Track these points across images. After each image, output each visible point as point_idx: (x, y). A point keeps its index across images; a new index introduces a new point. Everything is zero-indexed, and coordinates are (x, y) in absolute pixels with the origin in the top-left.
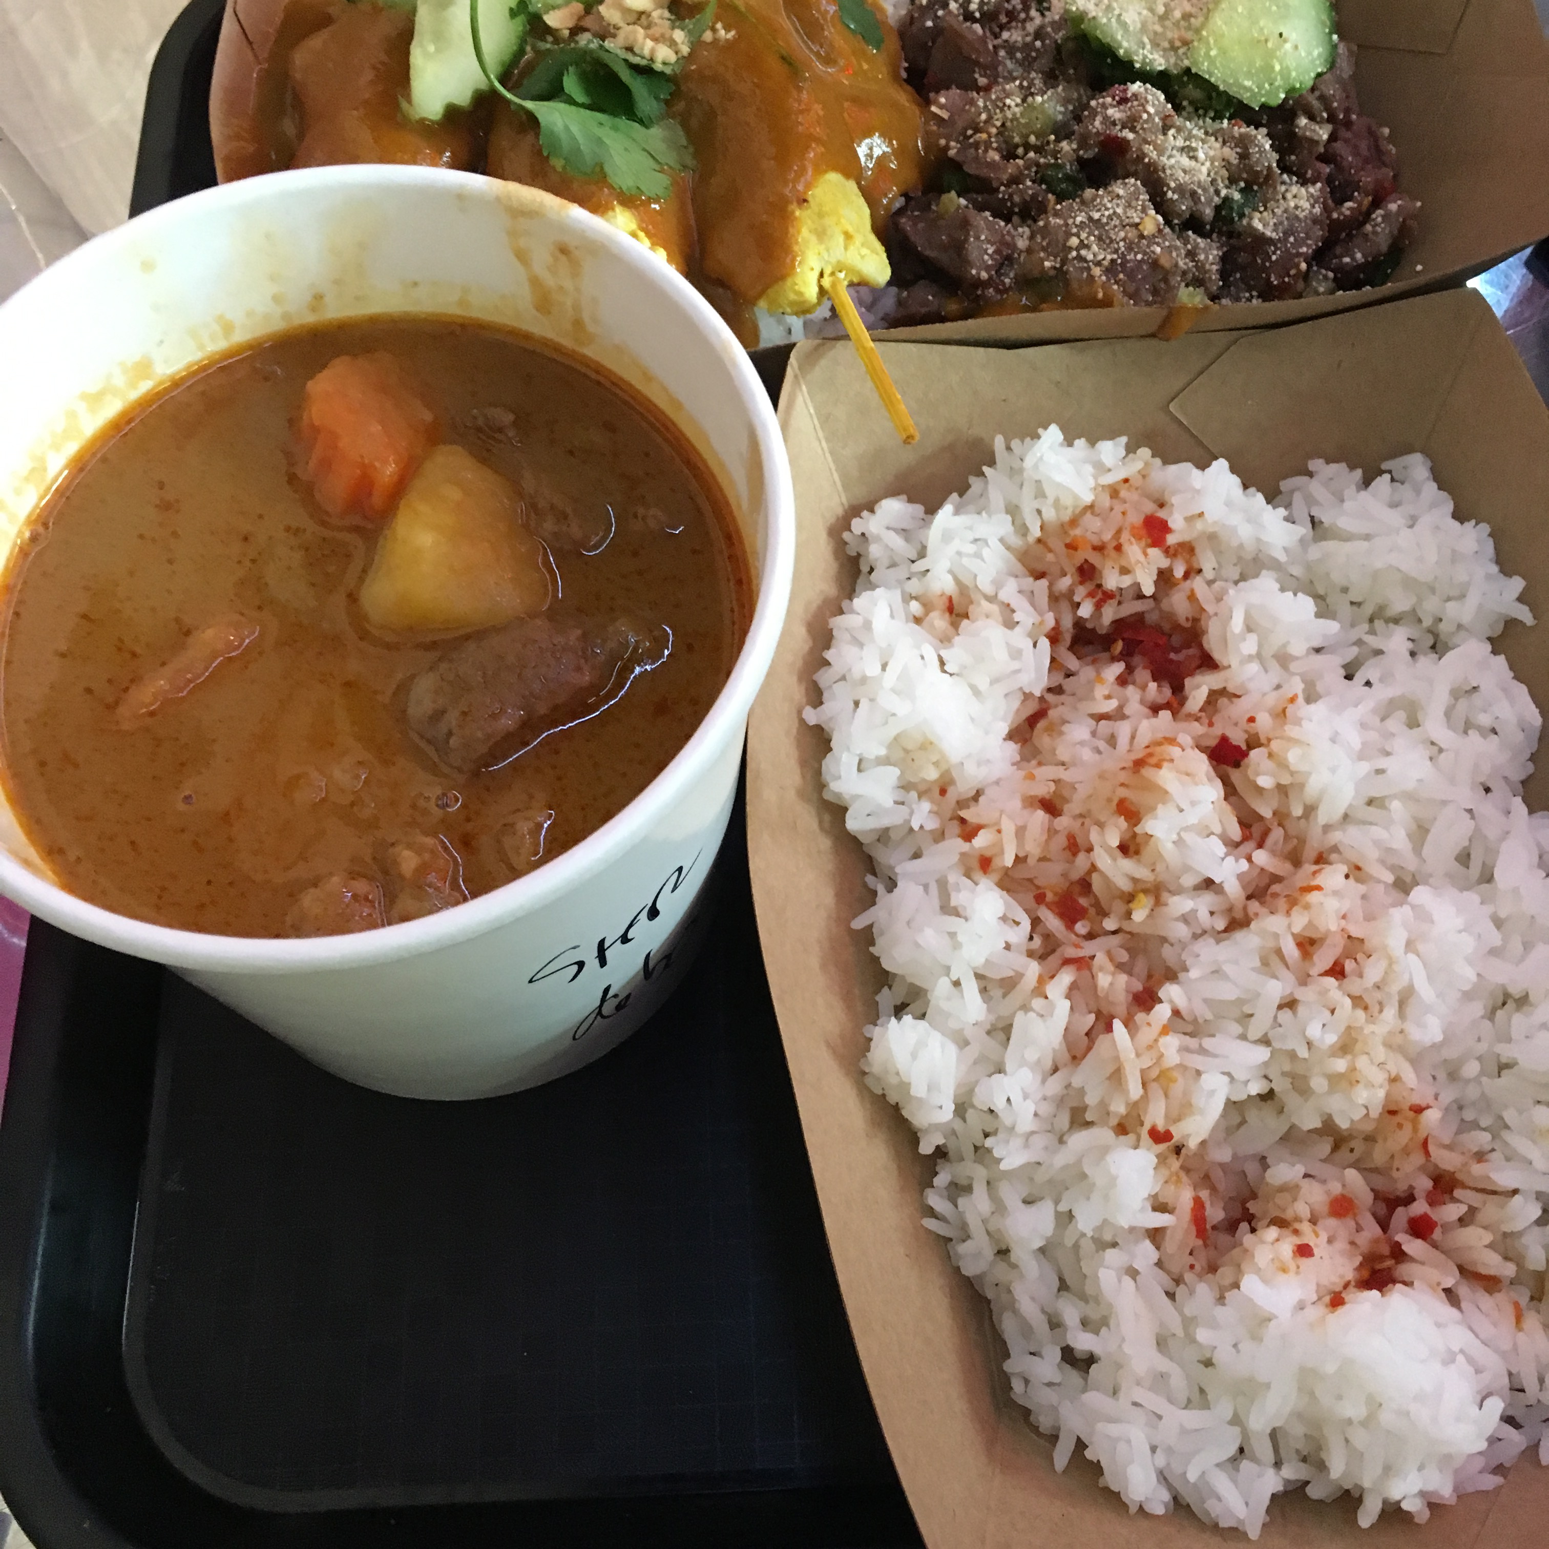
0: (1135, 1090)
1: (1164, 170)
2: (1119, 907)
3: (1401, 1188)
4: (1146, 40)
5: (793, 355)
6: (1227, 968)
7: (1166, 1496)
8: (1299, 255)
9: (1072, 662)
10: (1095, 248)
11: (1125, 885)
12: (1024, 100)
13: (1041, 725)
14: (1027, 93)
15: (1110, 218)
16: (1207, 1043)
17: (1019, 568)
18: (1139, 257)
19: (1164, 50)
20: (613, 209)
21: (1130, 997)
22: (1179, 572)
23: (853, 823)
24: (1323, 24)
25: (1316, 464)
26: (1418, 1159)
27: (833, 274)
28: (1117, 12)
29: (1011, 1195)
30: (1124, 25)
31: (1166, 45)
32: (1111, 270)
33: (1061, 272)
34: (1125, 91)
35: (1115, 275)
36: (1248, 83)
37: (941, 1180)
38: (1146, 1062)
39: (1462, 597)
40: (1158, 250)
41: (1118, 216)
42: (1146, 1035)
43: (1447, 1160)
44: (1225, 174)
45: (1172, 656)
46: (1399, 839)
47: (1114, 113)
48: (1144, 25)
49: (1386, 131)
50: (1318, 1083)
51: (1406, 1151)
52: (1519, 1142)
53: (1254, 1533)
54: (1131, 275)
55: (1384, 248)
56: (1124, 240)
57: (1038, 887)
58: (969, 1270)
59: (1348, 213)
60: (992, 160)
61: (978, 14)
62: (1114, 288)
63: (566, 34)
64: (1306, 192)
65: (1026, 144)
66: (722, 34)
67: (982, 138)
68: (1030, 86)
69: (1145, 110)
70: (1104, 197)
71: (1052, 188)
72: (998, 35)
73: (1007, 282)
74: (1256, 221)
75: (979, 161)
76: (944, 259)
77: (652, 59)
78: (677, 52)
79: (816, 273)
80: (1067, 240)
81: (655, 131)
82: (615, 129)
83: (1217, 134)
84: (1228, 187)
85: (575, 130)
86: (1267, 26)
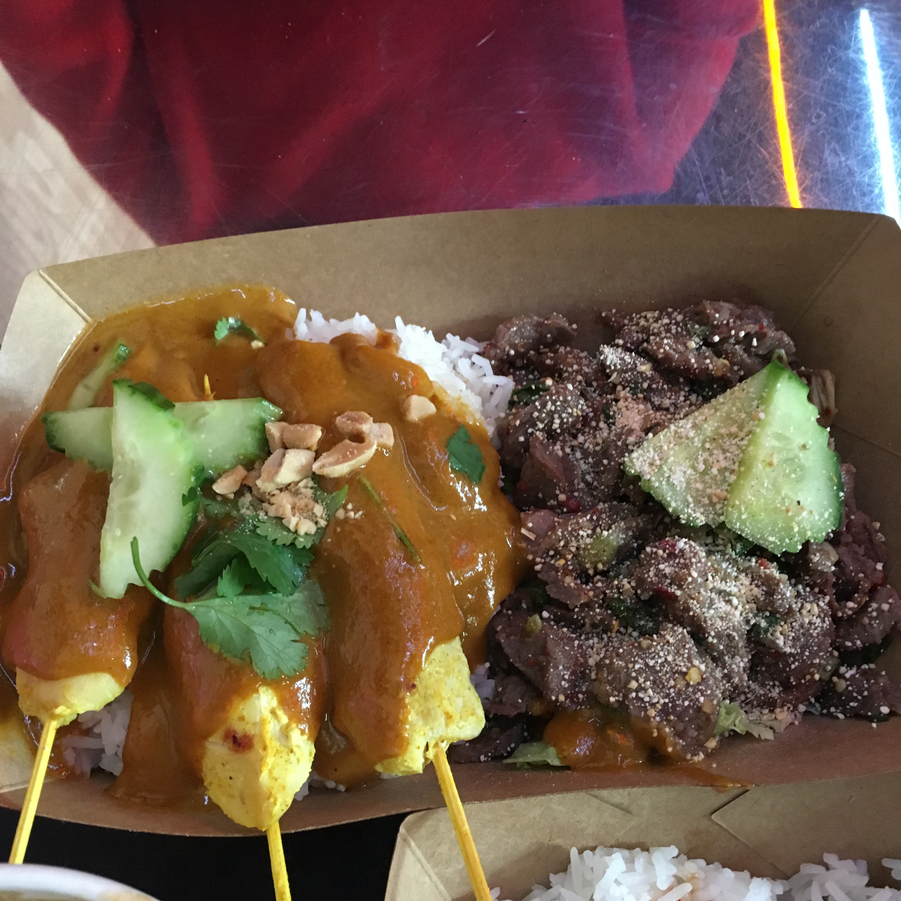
1: (705, 622)
4: (690, 500)
5: (402, 829)
8: (812, 665)
10: (650, 692)
12: (594, 530)
14: (595, 526)
15: (662, 665)
18: (686, 703)
19: (704, 506)
20: (257, 691)
24: (831, 479)
25: (830, 859)
27: (436, 745)
28: (666, 475)
30: (672, 486)
31: (706, 501)
32: (665, 712)
33: (622, 705)
34: (673, 546)
35: (667, 714)
36: (771, 539)
40: (702, 699)
41: (669, 663)
44: (754, 606)
47: (666, 568)
48: (688, 483)
54: (680, 716)
55: (878, 639)
56: (674, 687)
59: (850, 612)
60: (569, 586)
61: (559, 431)
62: (667, 730)
63: (232, 496)
64: (818, 605)
65: (595, 568)
66: (352, 514)
67: (562, 562)
68: (598, 520)
69: (690, 575)
70: (658, 644)
71: (616, 614)
72: (575, 437)
73: (580, 696)
74: (778, 634)
75: (558, 583)
76: (530, 672)
77: (296, 532)
78: (316, 523)
79: (423, 748)
80: (628, 682)
81: (297, 596)
82: (264, 609)
83: (745, 571)
84: (755, 616)
85: (227, 623)
86: (787, 496)
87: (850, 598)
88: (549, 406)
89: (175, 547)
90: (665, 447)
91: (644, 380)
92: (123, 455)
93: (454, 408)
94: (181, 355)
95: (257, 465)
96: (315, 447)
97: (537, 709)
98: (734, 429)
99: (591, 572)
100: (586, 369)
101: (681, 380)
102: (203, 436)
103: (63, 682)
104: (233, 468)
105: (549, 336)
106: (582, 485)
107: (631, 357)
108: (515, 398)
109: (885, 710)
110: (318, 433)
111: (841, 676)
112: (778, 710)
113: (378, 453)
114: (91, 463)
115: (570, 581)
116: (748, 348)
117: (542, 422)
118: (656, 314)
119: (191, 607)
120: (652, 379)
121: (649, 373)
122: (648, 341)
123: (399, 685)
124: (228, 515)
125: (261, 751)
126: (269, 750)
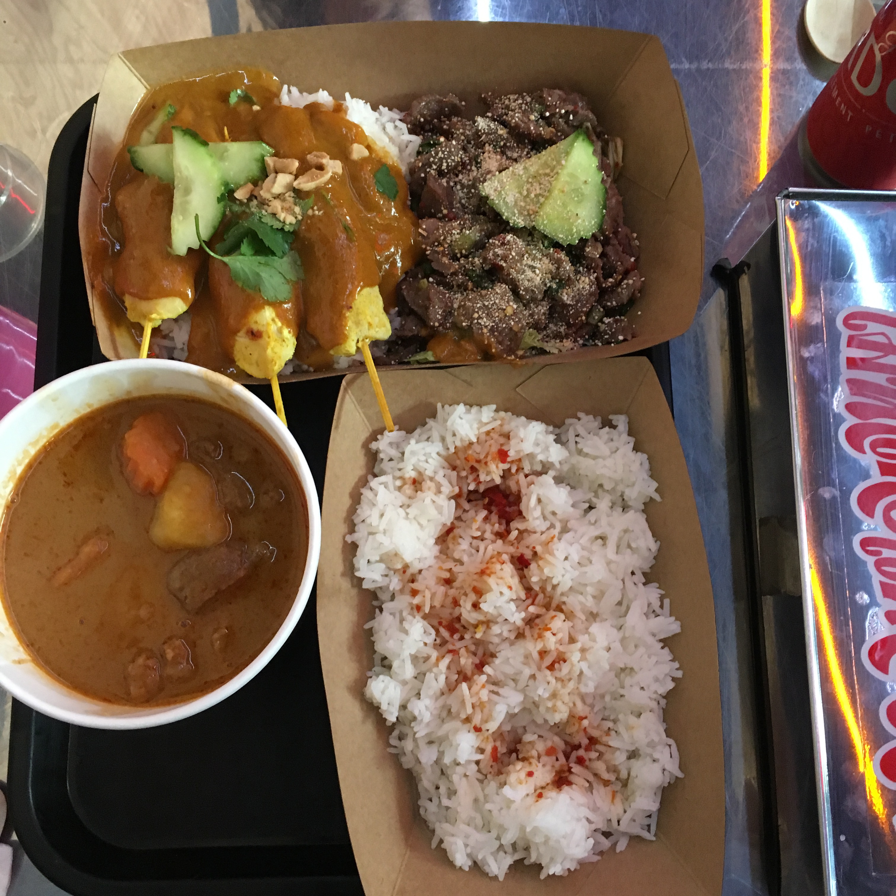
0: (469, 710)
1: (519, 282)
2: (471, 629)
3: (576, 742)
4: (516, 212)
5: (344, 383)
6: (511, 661)
7: (470, 863)
8: (582, 312)
9: (467, 506)
10: (485, 319)
11: (473, 621)
12: (461, 230)
13: (451, 535)
14: (462, 228)
15: (493, 305)
16: (501, 691)
17: (446, 464)
18: (504, 325)
19: (525, 216)
20: (264, 308)
21: (474, 666)
22: (513, 470)
23: (365, 585)
24: (599, 202)
25: (581, 415)
26: (582, 734)
27: (363, 340)
28: (503, 197)
29: (422, 744)
30: (506, 203)
31: (526, 213)
32: (492, 330)
33: (470, 327)
34: (504, 238)
35: (494, 332)
36: (561, 236)
37: (396, 733)
38: (474, 700)
39: (633, 485)
40: (513, 323)
41: (496, 304)
42: (475, 688)
43: (595, 733)
44: (550, 276)
45: (508, 509)
46: (590, 602)
47: (499, 251)
48: (516, 202)
49: (635, 235)
50: (542, 709)
51: (578, 732)
52: (621, 729)
53: (501, 878)
54: (500, 333)
55: (625, 302)
56: (498, 317)
57: (441, 618)
58: (406, 766)
59: (610, 284)
60: (445, 263)
61: (446, 171)
62: (493, 340)
63: (245, 201)
64: (589, 278)
65: (461, 253)
66: (317, 212)
67: (442, 249)
68: (464, 224)
69: (511, 254)
70: (491, 293)
71: (470, 279)
72: (457, 176)
73: (448, 325)
74: (564, 294)
75: (439, 261)
76: (420, 311)
77: (284, 222)
78: (296, 218)
79: (356, 341)
80: (473, 314)
81: (285, 259)
82: (266, 264)
83: (547, 255)
84: (550, 282)
85: (247, 270)
86: (570, 210)
87: (611, 277)
88: (440, 155)
89: (214, 227)
90: (505, 180)
91: (502, 140)
92: (181, 172)
93: (381, 154)
94: (208, 113)
95: (260, 183)
96: (295, 173)
97: (423, 333)
98: (548, 171)
99: (459, 255)
100: (468, 132)
101: (526, 141)
102: (227, 164)
103: (155, 301)
104: (245, 184)
105: (446, 109)
106: (458, 205)
107: (495, 125)
108: (421, 149)
109: (621, 338)
110: (296, 164)
111: (603, 323)
112: (565, 340)
113: (332, 178)
114: (160, 178)
115: (445, 260)
116: (567, 122)
117: (435, 165)
118: (516, 97)
119: (226, 259)
120: (507, 140)
121: (505, 136)
122: (507, 115)
123: (343, 307)
124: (244, 212)
125: (267, 339)
126: (271, 338)
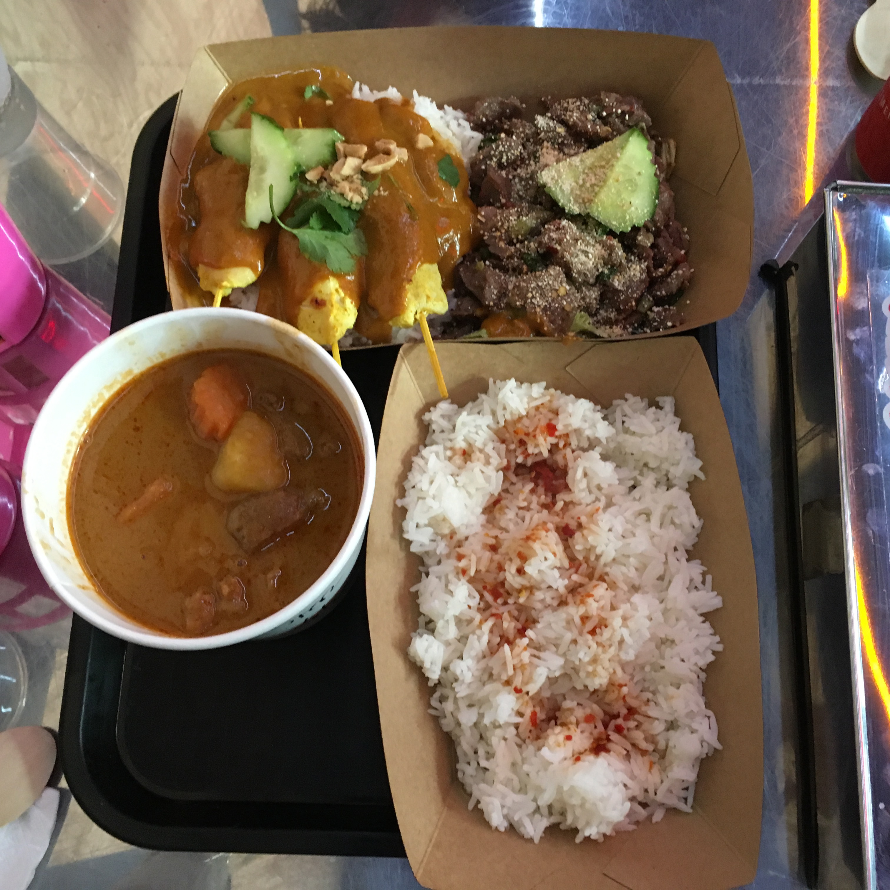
0: (511, 672)
1: (572, 264)
2: (515, 594)
3: (615, 712)
4: (572, 199)
5: (401, 351)
6: (553, 625)
7: (506, 824)
8: (632, 297)
9: (514, 479)
10: (538, 299)
11: (517, 586)
12: (518, 217)
13: (498, 507)
14: (519, 215)
15: (546, 285)
16: (542, 654)
17: (495, 437)
18: (557, 305)
19: (580, 203)
20: (329, 279)
21: (516, 631)
22: (561, 445)
23: (414, 549)
24: (652, 193)
25: (628, 396)
26: (621, 702)
27: (421, 312)
28: (560, 185)
29: (462, 704)
30: (562, 191)
31: (581, 201)
32: (545, 309)
33: (523, 307)
34: (559, 224)
35: (546, 311)
36: (614, 223)
37: (437, 695)
38: (516, 661)
39: (678, 464)
40: (565, 303)
41: (550, 285)
42: (517, 650)
43: (634, 703)
44: (602, 262)
45: (554, 482)
46: (632, 573)
47: (554, 235)
48: (572, 190)
49: (686, 229)
50: (582, 674)
51: (617, 700)
52: (661, 699)
53: (536, 840)
54: (553, 313)
55: (675, 290)
56: (551, 297)
57: (485, 582)
58: (445, 729)
59: (660, 274)
60: (501, 246)
61: (505, 164)
62: (545, 318)
63: (316, 182)
64: (640, 266)
65: (517, 239)
66: (382, 193)
67: (498, 234)
68: (521, 211)
69: (566, 237)
70: (545, 274)
71: (525, 263)
72: (516, 170)
73: (502, 305)
74: (616, 280)
75: (496, 245)
76: (475, 291)
77: (351, 202)
78: (363, 198)
79: (414, 313)
80: (527, 293)
81: (351, 236)
82: (333, 239)
83: (600, 242)
84: (603, 267)
85: (314, 242)
86: (624, 199)
87: (662, 266)
88: (501, 148)
89: (285, 203)
90: (562, 170)
91: (560, 137)
92: (257, 153)
93: (445, 145)
94: (284, 106)
95: (330, 167)
96: (363, 157)
97: (478, 313)
98: (603, 163)
99: (515, 241)
100: (527, 131)
101: (583, 140)
102: (300, 148)
103: (226, 270)
104: (316, 167)
105: (508, 111)
106: (516, 196)
107: (553, 123)
108: (482, 144)
109: (669, 324)
110: (365, 149)
111: (652, 311)
112: (614, 327)
113: (398, 163)
114: (237, 160)
115: (502, 244)
116: (623, 121)
117: (496, 157)
118: (574, 100)
119: (295, 231)
120: (564, 138)
121: (563, 134)
122: (565, 115)
123: (403, 280)
124: (314, 192)
125: (330, 307)
126: (334, 307)
